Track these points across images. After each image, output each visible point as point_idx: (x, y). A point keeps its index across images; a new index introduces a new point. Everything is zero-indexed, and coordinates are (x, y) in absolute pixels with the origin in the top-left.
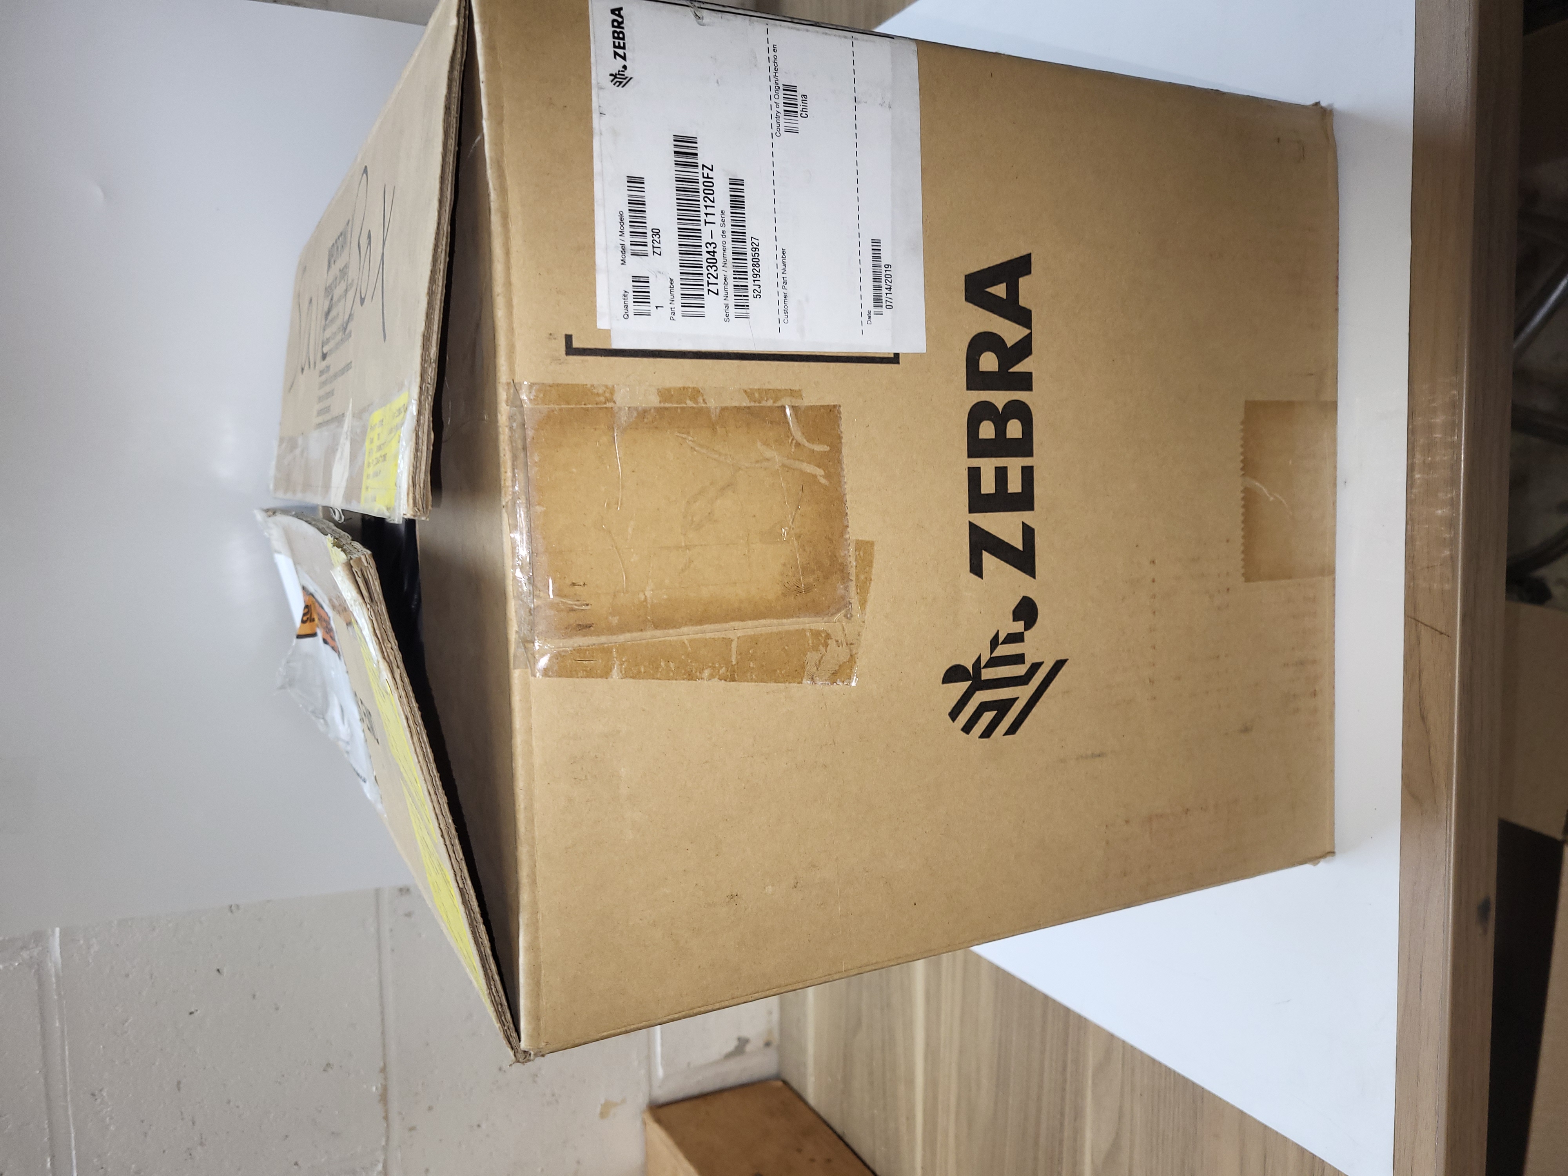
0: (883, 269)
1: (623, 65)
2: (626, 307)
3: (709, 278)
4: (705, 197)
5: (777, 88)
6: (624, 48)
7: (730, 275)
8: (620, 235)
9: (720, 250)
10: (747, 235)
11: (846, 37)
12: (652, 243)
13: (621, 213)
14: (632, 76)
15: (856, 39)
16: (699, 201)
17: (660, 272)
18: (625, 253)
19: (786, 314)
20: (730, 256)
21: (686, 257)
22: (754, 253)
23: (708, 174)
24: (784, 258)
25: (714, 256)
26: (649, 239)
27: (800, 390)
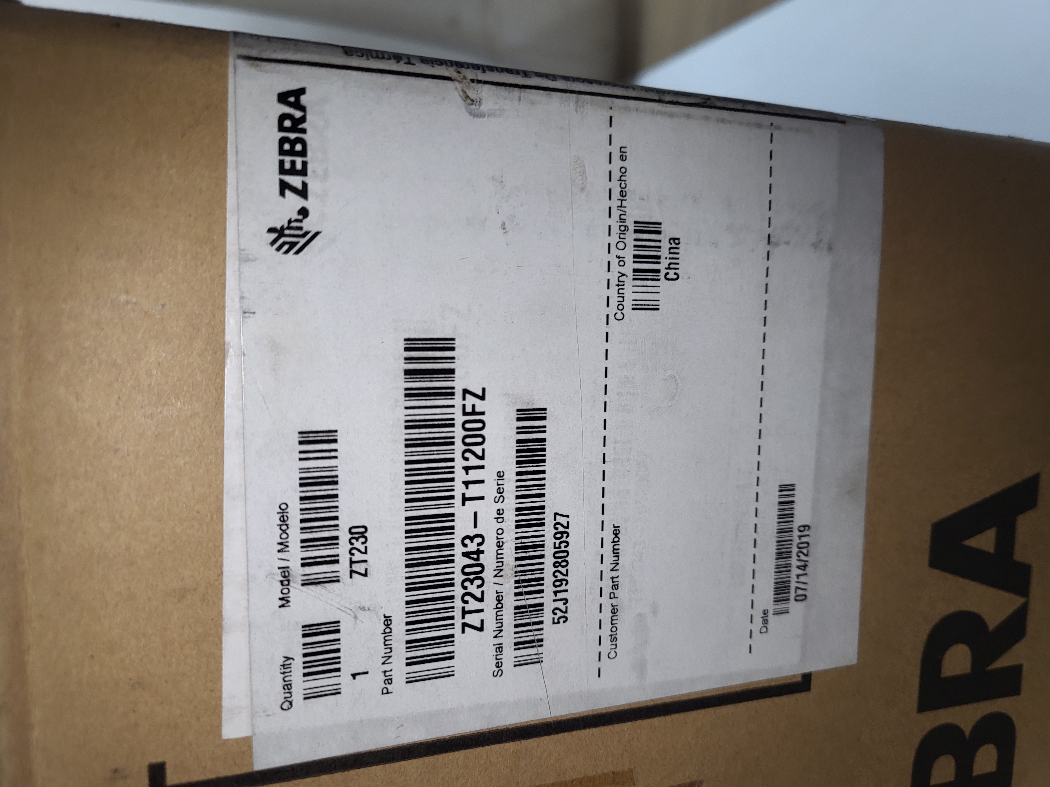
0: (796, 533)
1: (299, 208)
2: (288, 687)
3: (466, 602)
4: (465, 451)
5: (622, 228)
6: (303, 172)
7: (509, 588)
8: (279, 551)
9: (490, 547)
10: (546, 510)
11: (759, 126)
12: (349, 556)
13: (284, 507)
14: (319, 230)
15: (779, 128)
16: (452, 460)
17: (363, 609)
18: (288, 585)
19: (614, 643)
20: (509, 553)
21: (421, 571)
22: (558, 542)
23: (474, 406)
24: (615, 542)
25: (478, 559)
26: (343, 550)
27: (631, 771)
